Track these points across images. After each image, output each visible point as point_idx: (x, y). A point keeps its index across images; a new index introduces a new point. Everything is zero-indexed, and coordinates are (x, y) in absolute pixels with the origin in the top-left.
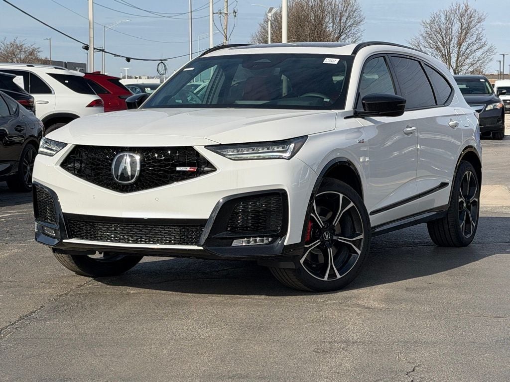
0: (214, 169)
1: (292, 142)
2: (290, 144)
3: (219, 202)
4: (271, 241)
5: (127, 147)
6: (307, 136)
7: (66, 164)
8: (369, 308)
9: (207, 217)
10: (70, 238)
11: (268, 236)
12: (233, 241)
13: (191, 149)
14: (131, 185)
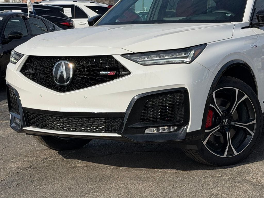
0: (129, 73)
1: (192, 50)
2: (191, 51)
3: (133, 99)
4: (177, 129)
5: (63, 57)
6: (206, 44)
7: (24, 70)
8: (255, 185)
9: (124, 111)
10: (28, 126)
11: (174, 126)
12: (145, 130)
13: (110, 57)
14: (67, 86)
